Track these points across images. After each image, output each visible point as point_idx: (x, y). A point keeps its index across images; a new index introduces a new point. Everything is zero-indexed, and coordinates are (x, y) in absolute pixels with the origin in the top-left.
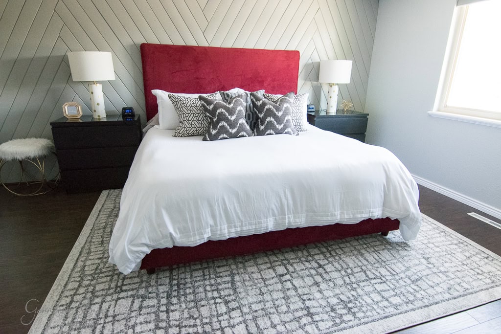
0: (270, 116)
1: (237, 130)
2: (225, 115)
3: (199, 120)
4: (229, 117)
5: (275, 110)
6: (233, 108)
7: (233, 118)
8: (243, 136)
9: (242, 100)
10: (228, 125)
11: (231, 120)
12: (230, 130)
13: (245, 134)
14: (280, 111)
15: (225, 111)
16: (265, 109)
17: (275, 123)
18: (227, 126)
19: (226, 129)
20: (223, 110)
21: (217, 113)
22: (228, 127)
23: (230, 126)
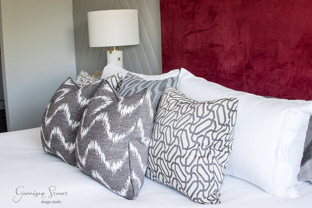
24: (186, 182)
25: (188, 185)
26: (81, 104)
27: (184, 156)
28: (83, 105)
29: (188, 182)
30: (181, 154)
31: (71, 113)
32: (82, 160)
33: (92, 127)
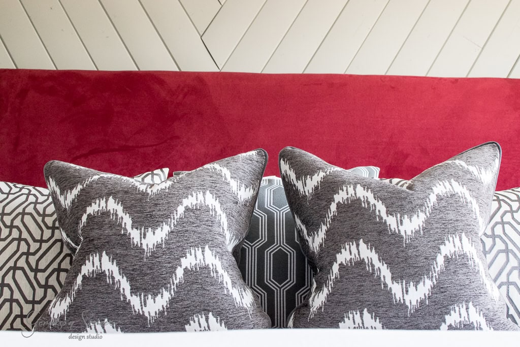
0: (353, 236)
2: (117, 225)
3: (36, 271)
4: (135, 235)
5: (381, 208)
6: (161, 195)
7: (154, 238)
9: (226, 172)
10: (123, 271)
11: (139, 249)
12: (135, 301)
14: (411, 212)
15: (120, 209)
16: (333, 207)
17: (385, 273)
18: (117, 277)
19: (113, 290)
20: (113, 205)
21: (84, 218)
22: (125, 285)
23: (131, 279)
26: (239, 197)
28: (243, 199)
31: (230, 215)
32: (407, 291)
33: (434, 208)
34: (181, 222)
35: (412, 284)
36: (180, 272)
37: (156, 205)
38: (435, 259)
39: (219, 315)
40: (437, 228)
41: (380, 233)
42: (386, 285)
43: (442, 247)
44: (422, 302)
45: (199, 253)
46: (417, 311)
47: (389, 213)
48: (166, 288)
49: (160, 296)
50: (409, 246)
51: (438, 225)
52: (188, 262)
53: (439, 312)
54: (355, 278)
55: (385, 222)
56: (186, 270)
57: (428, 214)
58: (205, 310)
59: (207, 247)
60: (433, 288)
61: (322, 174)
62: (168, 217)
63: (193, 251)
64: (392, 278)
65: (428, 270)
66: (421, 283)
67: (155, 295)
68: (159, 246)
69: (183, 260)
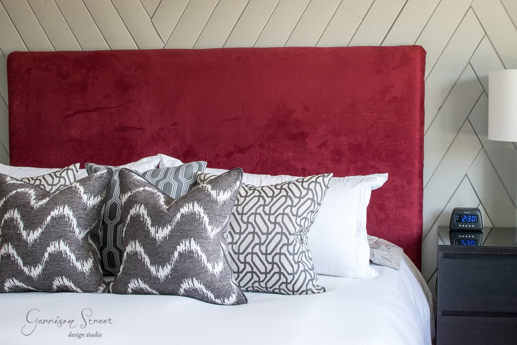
1: (43, 270)
2: (16, 227)
4: (24, 234)
5: (149, 221)
6: (40, 210)
7: (32, 236)
8: (63, 289)
10: (19, 254)
11: (26, 242)
12: (26, 269)
13: (67, 283)
14: (163, 226)
15: (19, 217)
16: (129, 217)
17: (147, 260)
18: (16, 257)
19: (15, 263)
21: (3, 221)
22: (20, 261)
23: (23, 258)
24: (293, 274)
25: (296, 277)
26: (88, 205)
27: (292, 242)
28: (91, 205)
29: (296, 273)
30: (288, 242)
31: (78, 219)
32: (158, 271)
33: (178, 223)
34: (48, 227)
35: (160, 267)
36: (46, 255)
37: (36, 216)
38: (173, 253)
39: (68, 277)
40: (176, 235)
41: (146, 237)
42: (147, 267)
43: (178, 247)
44: (167, 277)
45: (57, 244)
46: (165, 281)
47: (152, 225)
48: (40, 264)
49: (37, 267)
50: (160, 246)
51: (178, 234)
52: (51, 249)
53: (176, 282)
54: (132, 261)
55: (149, 231)
56: (49, 253)
57: (173, 227)
58: (60, 275)
59: (61, 240)
60: (172, 270)
61: (129, 194)
62: (41, 223)
63: (53, 243)
64: (150, 263)
65: (170, 260)
66: (165, 267)
67: (35, 267)
68: (36, 241)
69: (48, 248)
